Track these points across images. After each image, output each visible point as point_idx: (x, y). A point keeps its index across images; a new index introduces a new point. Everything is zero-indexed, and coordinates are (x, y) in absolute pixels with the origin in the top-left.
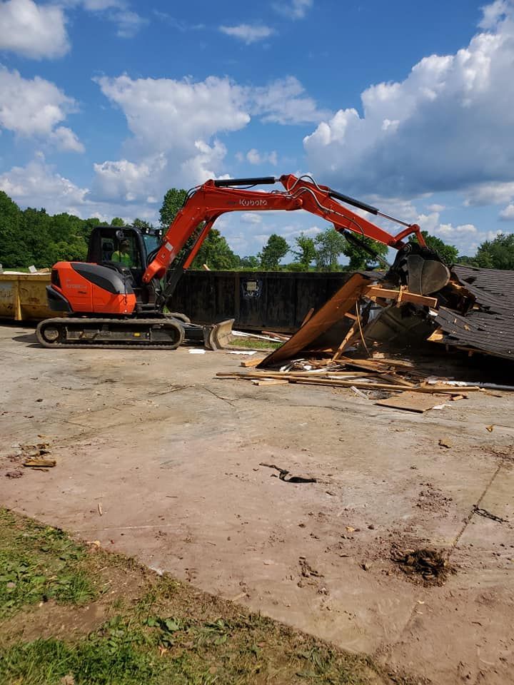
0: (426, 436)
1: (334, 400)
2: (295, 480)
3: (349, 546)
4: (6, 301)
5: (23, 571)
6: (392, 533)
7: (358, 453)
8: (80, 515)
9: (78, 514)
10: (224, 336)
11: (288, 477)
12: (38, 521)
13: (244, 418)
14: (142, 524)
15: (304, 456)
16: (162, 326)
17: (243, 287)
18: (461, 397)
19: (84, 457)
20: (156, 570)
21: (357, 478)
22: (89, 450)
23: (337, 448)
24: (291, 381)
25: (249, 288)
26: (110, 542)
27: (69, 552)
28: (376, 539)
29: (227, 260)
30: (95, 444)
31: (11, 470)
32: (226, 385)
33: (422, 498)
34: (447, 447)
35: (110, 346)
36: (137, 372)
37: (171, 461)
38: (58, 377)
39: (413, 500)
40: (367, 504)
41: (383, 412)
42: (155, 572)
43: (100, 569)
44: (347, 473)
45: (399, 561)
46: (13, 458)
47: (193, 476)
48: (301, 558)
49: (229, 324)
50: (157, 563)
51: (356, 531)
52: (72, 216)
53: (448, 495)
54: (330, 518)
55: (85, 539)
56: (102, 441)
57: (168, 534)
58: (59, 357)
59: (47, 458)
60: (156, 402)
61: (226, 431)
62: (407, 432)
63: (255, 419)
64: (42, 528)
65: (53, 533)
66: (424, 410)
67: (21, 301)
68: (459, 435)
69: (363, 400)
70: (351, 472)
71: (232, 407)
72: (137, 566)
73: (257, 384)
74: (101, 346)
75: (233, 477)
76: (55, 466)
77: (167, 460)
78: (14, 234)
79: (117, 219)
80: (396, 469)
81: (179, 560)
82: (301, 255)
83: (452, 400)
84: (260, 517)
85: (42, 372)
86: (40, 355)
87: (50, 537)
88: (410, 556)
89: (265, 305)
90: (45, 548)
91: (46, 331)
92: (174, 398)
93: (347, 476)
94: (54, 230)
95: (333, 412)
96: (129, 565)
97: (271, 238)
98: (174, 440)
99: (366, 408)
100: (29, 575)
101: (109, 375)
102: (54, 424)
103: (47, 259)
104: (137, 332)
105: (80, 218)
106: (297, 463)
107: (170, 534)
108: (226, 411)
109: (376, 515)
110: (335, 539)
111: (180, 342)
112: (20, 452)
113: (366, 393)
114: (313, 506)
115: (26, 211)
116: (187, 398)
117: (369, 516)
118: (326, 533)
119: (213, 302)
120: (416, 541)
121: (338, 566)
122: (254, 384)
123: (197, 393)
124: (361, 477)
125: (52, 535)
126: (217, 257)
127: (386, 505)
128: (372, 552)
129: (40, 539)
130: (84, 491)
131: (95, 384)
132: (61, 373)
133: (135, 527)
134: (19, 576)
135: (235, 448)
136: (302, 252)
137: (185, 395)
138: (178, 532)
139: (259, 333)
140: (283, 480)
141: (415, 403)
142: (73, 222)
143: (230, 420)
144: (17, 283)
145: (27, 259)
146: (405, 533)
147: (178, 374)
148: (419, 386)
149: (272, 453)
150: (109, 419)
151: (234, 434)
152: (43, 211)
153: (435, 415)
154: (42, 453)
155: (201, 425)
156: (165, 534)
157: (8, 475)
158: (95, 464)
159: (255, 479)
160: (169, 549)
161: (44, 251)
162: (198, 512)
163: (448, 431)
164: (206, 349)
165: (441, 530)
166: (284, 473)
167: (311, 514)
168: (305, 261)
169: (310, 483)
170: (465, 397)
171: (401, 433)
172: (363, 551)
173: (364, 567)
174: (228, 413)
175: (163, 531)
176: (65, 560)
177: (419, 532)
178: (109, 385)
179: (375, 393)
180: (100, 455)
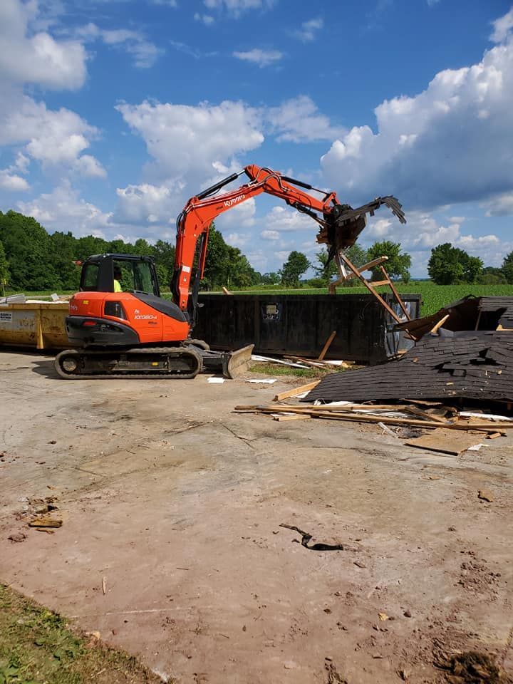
0: (463, 485)
1: (360, 439)
2: (319, 547)
3: (383, 641)
4: (28, 330)
5: (12, 674)
6: (432, 624)
7: (389, 509)
8: (82, 593)
9: (80, 592)
10: (243, 363)
11: (311, 544)
12: (36, 603)
13: (263, 464)
14: (149, 607)
15: (329, 514)
16: (180, 355)
17: (262, 311)
18: (499, 434)
19: (92, 514)
20: (160, 675)
21: (389, 543)
22: (98, 505)
23: (366, 502)
24: (314, 416)
25: (268, 311)
26: (111, 633)
27: (65, 647)
28: (414, 631)
29: (248, 278)
30: (105, 497)
31: (15, 532)
32: (245, 421)
33: (465, 572)
34: (488, 501)
35: (128, 376)
36: (154, 406)
37: (183, 520)
38: (74, 414)
39: (454, 575)
40: (400, 580)
41: (414, 455)
42: (159, 677)
43: (97, 671)
44: (378, 536)
45: (444, 667)
46: (19, 515)
47: (207, 541)
48: (326, 659)
49: (248, 350)
50: (161, 665)
51: (390, 619)
52: (97, 239)
53: (495, 568)
54: (359, 599)
55: (84, 627)
56: (113, 493)
57: (176, 622)
58: (78, 390)
59: (54, 516)
60: (172, 443)
61: (243, 481)
62: (442, 481)
63: (275, 465)
64: (38, 612)
65: (49, 619)
66: (459, 452)
67: (43, 330)
68: (500, 484)
69: (391, 439)
70: (382, 536)
71: (251, 448)
72: (138, 668)
73: (278, 420)
74: (120, 376)
75: (250, 542)
76: (61, 526)
77: (180, 519)
78: (42, 258)
79: (141, 240)
80: (433, 531)
81: (187, 660)
82: (322, 271)
83: (489, 438)
84: (280, 598)
85: (58, 408)
86: (59, 388)
87: (46, 625)
88: (457, 663)
89: (285, 328)
90: (39, 641)
91: (64, 362)
92: (191, 437)
93: (377, 540)
94: (81, 252)
95: (360, 455)
96: (130, 667)
97: (291, 255)
98: (188, 493)
99: (396, 450)
100: (19, 680)
101: (126, 410)
102: (65, 472)
103: (74, 281)
104: (155, 361)
105: (105, 240)
106: (322, 523)
107: (179, 621)
108: (243, 453)
109: (412, 596)
110: (366, 630)
111: (198, 371)
112: (26, 508)
113: (394, 431)
114: (340, 582)
115: (54, 235)
116: (203, 437)
117: (404, 597)
118: (355, 621)
119: (233, 326)
120: (463, 636)
121: (371, 672)
122: (274, 419)
123: (215, 431)
124: (394, 542)
125: (49, 623)
126: (238, 275)
127: (423, 582)
128: (410, 652)
129: (36, 627)
130: (89, 560)
131: (111, 421)
132: (77, 408)
133: (141, 611)
134: (7, 681)
135: (253, 502)
136: (322, 267)
137: (203, 433)
138: (187, 618)
139: (280, 357)
140: (306, 546)
141: (448, 443)
142: (98, 245)
143: (248, 467)
144: (39, 312)
145: (54, 281)
146: (448, 624)
147: (196, 407)
148: (452, 421)
149: (294, 510)
150: (122, 465)
151: (252, 484)
152: (70, 234)
153: (472, 458)
154: (51, 508)
155: (217, 472)
156: (173, 621)
157: (11, 539)
158: (104, 523)
159: (275, 545)
160: (176, 643)
161: (71, 273)
162: (211, 591)
163: (488, 478)
164: (225, 378)
165: (491, 621)
166: (307, 537)
167: (337, 595)
168: (327, 276)
169: (337, 551)
170: (503, 435)
171: (434, 482)
172: (400, 650)
173: (402, 674)
174: (246, 456)
175: (172, 617)
176: (59, 659)
177: (465, 623)
178: (123, 423)
179: (405, 431)
180: (109, 511)
